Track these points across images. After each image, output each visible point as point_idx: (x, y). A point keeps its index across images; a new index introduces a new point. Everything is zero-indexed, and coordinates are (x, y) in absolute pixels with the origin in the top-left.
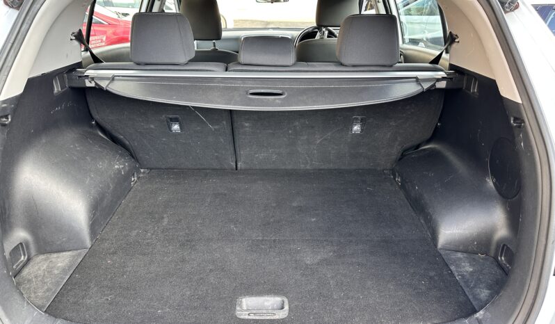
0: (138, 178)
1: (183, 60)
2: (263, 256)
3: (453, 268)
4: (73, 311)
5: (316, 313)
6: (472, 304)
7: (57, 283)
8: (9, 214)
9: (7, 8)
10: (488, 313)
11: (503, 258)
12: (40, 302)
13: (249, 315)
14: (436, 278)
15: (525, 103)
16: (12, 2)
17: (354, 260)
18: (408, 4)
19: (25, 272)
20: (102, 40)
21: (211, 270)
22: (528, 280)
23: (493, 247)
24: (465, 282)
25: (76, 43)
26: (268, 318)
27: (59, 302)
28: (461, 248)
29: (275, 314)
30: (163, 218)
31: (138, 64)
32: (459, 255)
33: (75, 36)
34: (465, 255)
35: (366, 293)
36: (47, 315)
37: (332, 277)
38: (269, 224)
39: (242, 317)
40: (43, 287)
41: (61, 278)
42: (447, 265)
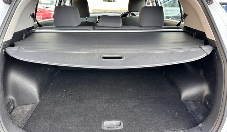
0: (57, 74)
1: (76, 25)
2: (111, 105)
3: (188, 107)
4: (34, 129)
5: (134, 127)
6: (196, 121)
7: (27, 117)
8: (6, 89)
9: (5, 4)
10: (203, 125)
11: (207, 103)
12: (20, 125)
13: (107, 128)
14: (181, 112)
15: (217, 41)
16: (7, 1)
17: (148, 105)
18: (165, 2)
19: (13, 113)
20: (41, 17)
21: (90, 111)
22: (220, 111)
23: (203, 99)
24: (193, 113)
25: (32, 18)
26: (115, 129)
27: (28, 125)
28: (191, 99)
29: (118, 128)
30: (68, 90)
31: (57, 27)
32: (190, 102)
33: (31, 16)
34: (192, 102)
35: (154, 118)
36: (24, 130)
37: (140, 112)
38: (113, 92)
39: (104, 129)
40: (21, 119)
41: (28, 115)
42: (185, 106)
